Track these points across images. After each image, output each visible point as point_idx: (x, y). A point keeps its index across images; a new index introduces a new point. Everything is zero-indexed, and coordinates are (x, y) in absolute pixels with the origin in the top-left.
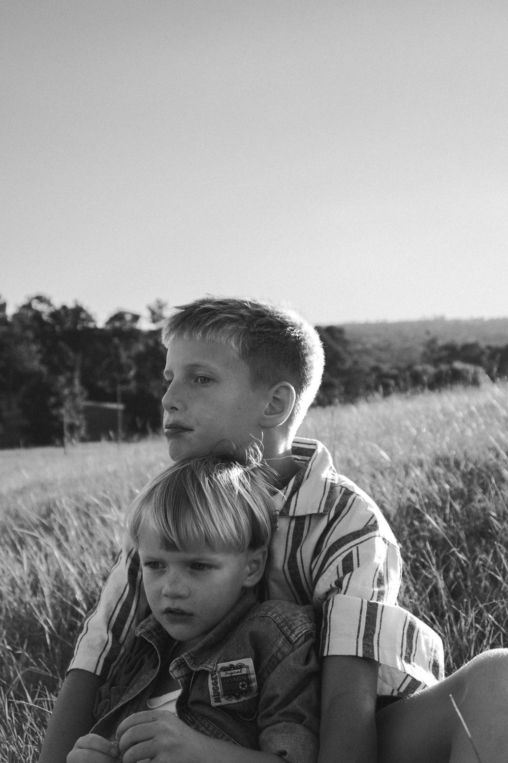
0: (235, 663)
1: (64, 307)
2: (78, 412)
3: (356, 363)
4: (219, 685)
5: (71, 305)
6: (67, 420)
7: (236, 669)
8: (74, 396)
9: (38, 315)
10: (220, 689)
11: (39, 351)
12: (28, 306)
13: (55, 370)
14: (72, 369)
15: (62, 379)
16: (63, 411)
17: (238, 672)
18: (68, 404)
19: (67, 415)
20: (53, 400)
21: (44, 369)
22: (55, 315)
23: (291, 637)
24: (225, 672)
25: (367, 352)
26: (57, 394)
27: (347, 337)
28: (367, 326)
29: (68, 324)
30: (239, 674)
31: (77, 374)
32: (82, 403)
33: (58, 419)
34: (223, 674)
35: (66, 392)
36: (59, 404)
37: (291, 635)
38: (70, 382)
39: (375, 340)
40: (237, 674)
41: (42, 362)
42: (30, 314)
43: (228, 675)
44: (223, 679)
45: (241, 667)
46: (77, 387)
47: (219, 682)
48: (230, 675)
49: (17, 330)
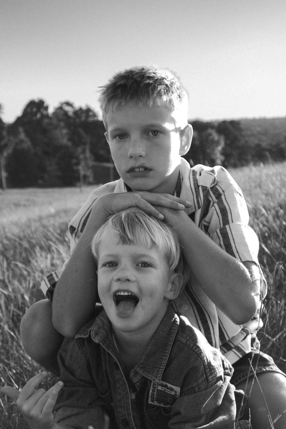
0: (169, 385)
1: (81, 109)
2: (89, 168)
3: (246, 142)
4: (155, 393)
5: (84, 107)
6: (82, 173)
7: (168, 389)
8: (86, 159)
9: (66, 113)
10: (155, 396)
11: (67, 134)
12: (61, 108)
13: (76, 144)
14: (85, 144)
15: (80, 150)
16: (80, 168)
17: (169, 392)
18: (83, 164)
19: (82, 170)
20: (74, 161)
21: (70, 144)
22: (76, 113)
23: (209, 378)
24: (161, 387)
25: (253, 135)
26: (77, 158)
27: (242, 126)
28: (254, 120)
29: (83, 118)
30: (169, 393)
31: (88, 147)
32: (91, 163)
33: (77, 171)
34: (160, 388)
35: (82, 156)
36: (78, 164)
37: (209, 376)
38: (84, 152)
39: (259, 129)
40: (168, 392)
41: (69, 140)
42: (62, 112)
43: (162, 390)
44: (158, 390)
45: (172, 390)
46: (88, 154)
47: (156, 391)
48: (164, 390)
49: (55, 121)
